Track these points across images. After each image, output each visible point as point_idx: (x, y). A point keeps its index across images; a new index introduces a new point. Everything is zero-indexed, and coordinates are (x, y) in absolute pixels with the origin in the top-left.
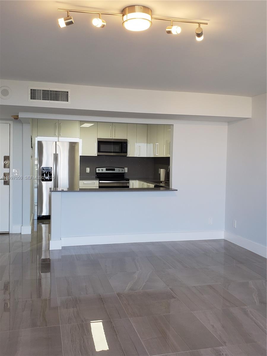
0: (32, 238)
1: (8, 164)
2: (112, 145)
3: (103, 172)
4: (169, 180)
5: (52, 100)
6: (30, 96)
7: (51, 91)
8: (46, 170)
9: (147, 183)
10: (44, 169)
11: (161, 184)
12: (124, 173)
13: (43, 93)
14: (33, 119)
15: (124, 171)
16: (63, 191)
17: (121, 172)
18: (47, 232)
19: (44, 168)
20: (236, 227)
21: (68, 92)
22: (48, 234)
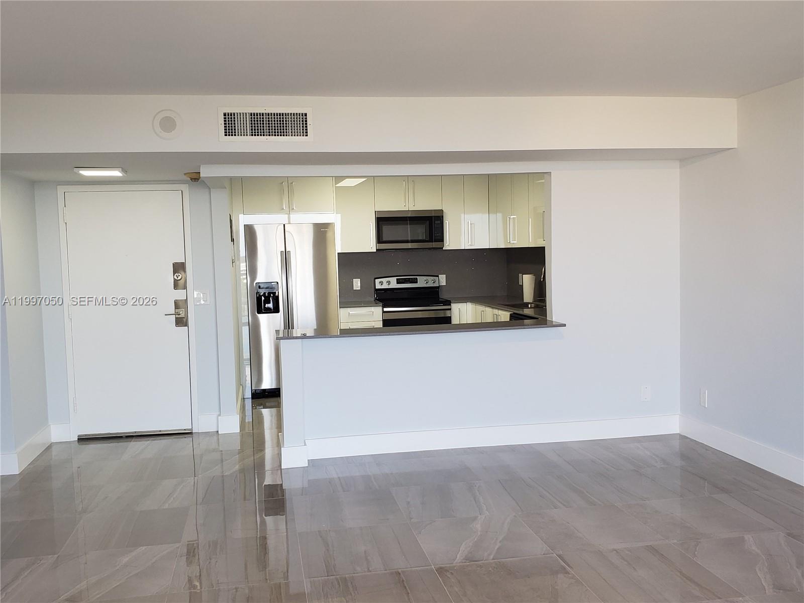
0: (242, 443)
1: (182, 282)
2: (409, 226)
3: (391, 287)
4: (544, 301)
5: (272, 135)
6: (224, 128)
7: (269, 115)
8: (266, 288)
9: (493, 308)
10: (262, 286)
11: (527, 312)
12: (438, 287)
13: (251, 121)
14: (231, 179)
15: (437, 282)
16: (304, 337)
17: (430, 284)
18: (274, 426)
19: (260, 284)
20: (706, 406)
21: (306, 115)
22: (276, 430)
